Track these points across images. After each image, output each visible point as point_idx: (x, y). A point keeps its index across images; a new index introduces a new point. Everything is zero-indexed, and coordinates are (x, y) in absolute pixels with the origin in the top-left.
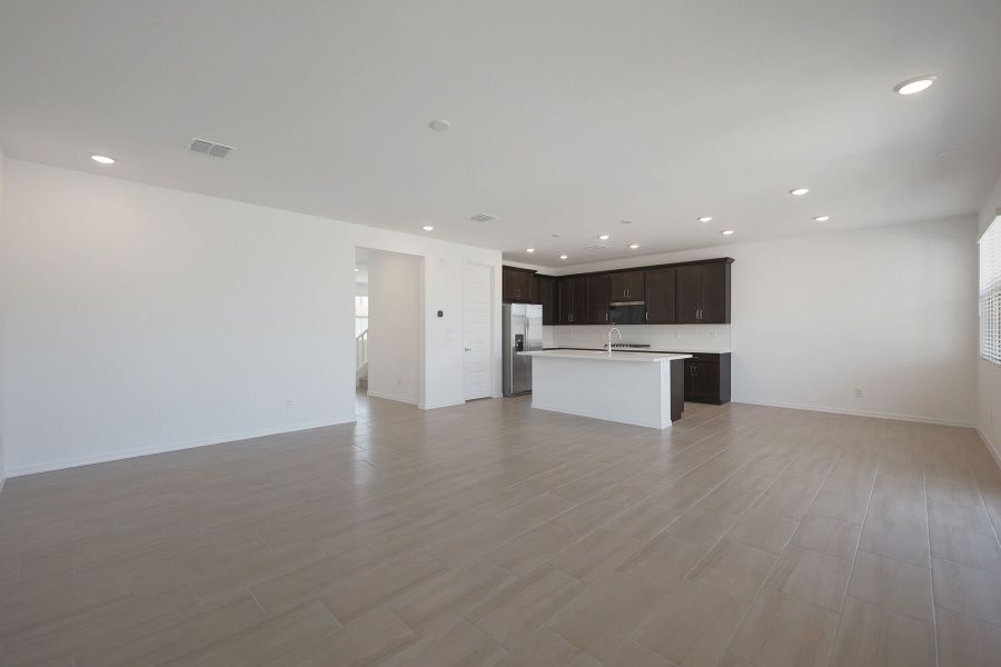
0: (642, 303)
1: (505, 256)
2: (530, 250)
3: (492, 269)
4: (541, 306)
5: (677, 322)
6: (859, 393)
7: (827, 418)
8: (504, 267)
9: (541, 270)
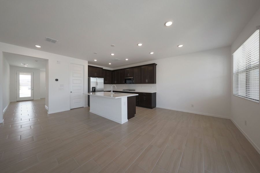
0: (132, 78)
1: (89, 63)
2: (95, 60)
3: (84, 66)
4: (103, 78)
5: (141, 83)
6: (193, 106)
7: (183, 113)
8: (89, 66)
9: (104, 68)
